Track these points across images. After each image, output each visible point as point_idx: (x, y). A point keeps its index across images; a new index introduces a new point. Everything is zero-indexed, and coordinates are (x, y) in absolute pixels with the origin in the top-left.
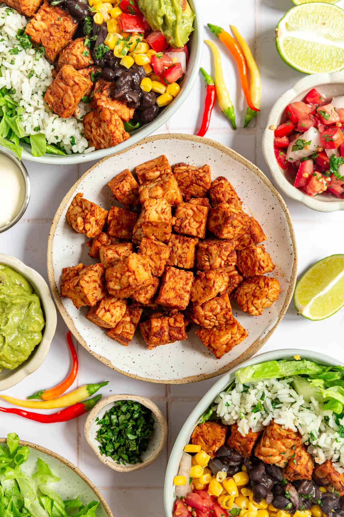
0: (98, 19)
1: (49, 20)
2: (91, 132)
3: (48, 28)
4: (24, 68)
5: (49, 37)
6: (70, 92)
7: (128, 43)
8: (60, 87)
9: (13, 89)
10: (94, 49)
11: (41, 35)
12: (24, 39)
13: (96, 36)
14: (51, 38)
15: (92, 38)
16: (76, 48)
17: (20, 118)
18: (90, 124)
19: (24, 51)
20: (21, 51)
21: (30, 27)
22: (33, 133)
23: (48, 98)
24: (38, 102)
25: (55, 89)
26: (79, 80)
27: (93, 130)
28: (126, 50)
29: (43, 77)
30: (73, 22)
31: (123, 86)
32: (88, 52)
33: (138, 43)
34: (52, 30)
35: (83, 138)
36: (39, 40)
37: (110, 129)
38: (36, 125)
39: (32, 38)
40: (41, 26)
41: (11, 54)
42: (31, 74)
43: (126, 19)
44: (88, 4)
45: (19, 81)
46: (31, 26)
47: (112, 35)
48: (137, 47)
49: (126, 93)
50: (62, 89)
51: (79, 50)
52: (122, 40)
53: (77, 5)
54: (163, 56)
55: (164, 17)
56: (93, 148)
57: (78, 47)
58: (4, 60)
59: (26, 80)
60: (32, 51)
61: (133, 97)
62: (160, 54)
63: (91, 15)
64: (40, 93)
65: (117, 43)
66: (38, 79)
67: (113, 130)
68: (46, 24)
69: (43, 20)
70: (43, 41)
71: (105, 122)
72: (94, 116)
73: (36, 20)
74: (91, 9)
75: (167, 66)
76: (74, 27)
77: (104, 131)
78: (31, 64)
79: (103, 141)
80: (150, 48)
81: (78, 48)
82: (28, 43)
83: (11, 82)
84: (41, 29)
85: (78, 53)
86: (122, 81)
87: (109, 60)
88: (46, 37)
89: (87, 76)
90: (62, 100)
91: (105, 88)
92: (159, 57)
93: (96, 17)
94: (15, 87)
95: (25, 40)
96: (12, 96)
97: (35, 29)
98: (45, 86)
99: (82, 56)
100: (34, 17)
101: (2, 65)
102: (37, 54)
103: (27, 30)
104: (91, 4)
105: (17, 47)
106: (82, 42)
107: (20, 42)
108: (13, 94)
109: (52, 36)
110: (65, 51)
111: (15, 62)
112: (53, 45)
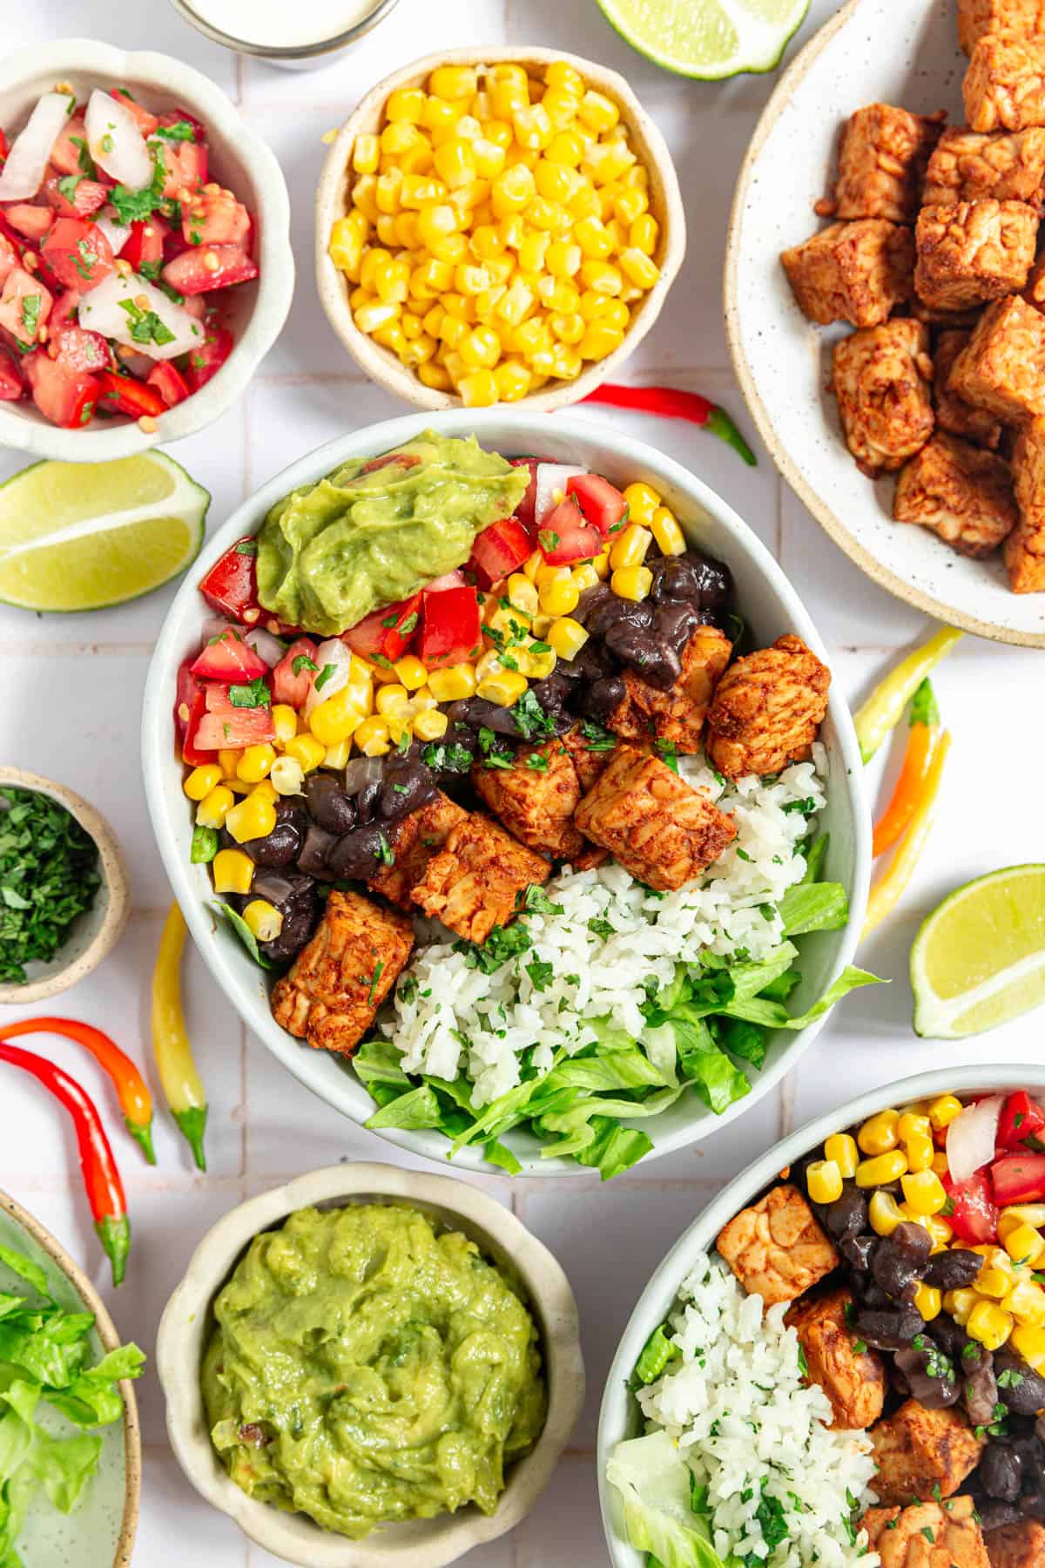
0: (434, 726)
1: (448, 870)
2: (774, 750)
3: (471, 871)
4: (586, 951)
5: (501, 867)
7: (509, 634)
8: (654, 838)
9: (646, 985)
10: (528, 735)
11: (495, 892)
12: (501, 947)
13: (483, 734)
14: (504, 861)
15: (486, 746)
16: (528, 791)
18: (751, 753)
19: (533, 948)
20: (535, 957)
21: (470, 928)
22: (778, 925)
23: (678, 875)
24: (685, 907)
25: (657, 853)
27: (771, 743)
28: (528, 641)
29: (603, 895)
30: (436, 802)
32: (535, 756)
33: (509, 606)
34: (480, 860)
35: (782, 778)
36: (509, 899)
37: (784, 687)
38: (756, 916)
39: (502, 920)
40: (466, 893)
41: (550, 984)
42: (603, 930)
44: (385, 757)
45: (623, 962)
46: (466, 924)
47: (488, 683)
48: (522, 608)
51: (533, 783)
52: (501, 653)
53: (396, 788)
54: (551, 527)
56: (818, 749)
57: (520, 785)
58: (568, 1006)
59: (620, 943)
60: (534, 923)
62: (547, 540)
63: (423, 748)
64: (652, 904)
66: (610, 910)
68: (461, 878)
69: (446, 890)
70: (515, 888)
71: (766, 701)
72: (736, 737)
73: (445, 908)
74: (405, 746)
75: (579, 520)
76: (449, 802)
77: (786, 706)
78: (571, 926)
79: (808, 716)
80: (521, 570)
81: (526, 784)
82: (516, 936)
83: (626, 988)
84: (478, 892)
85: (544, 785)
87: (558, 693)
88: (502, 878)
90: (688, 830)
91: (645, 706)
92: (557, 541)
94: (640, 976)
95: (509, 945)
96: (661, 988)
97: (474, 913)
98: (631, 888)
99: (547, 775)
100: (436, 915)
101: (581, 1013)
102: (540, 908)
103: (478, 937)
104: (386, 748)
105: (527, 967)
106: (503, 775)
107: (508, 958)
108: (657, 984)
109: (497, 857)
110: (531, 826)
111: (573, 972)
112: (519, 858)
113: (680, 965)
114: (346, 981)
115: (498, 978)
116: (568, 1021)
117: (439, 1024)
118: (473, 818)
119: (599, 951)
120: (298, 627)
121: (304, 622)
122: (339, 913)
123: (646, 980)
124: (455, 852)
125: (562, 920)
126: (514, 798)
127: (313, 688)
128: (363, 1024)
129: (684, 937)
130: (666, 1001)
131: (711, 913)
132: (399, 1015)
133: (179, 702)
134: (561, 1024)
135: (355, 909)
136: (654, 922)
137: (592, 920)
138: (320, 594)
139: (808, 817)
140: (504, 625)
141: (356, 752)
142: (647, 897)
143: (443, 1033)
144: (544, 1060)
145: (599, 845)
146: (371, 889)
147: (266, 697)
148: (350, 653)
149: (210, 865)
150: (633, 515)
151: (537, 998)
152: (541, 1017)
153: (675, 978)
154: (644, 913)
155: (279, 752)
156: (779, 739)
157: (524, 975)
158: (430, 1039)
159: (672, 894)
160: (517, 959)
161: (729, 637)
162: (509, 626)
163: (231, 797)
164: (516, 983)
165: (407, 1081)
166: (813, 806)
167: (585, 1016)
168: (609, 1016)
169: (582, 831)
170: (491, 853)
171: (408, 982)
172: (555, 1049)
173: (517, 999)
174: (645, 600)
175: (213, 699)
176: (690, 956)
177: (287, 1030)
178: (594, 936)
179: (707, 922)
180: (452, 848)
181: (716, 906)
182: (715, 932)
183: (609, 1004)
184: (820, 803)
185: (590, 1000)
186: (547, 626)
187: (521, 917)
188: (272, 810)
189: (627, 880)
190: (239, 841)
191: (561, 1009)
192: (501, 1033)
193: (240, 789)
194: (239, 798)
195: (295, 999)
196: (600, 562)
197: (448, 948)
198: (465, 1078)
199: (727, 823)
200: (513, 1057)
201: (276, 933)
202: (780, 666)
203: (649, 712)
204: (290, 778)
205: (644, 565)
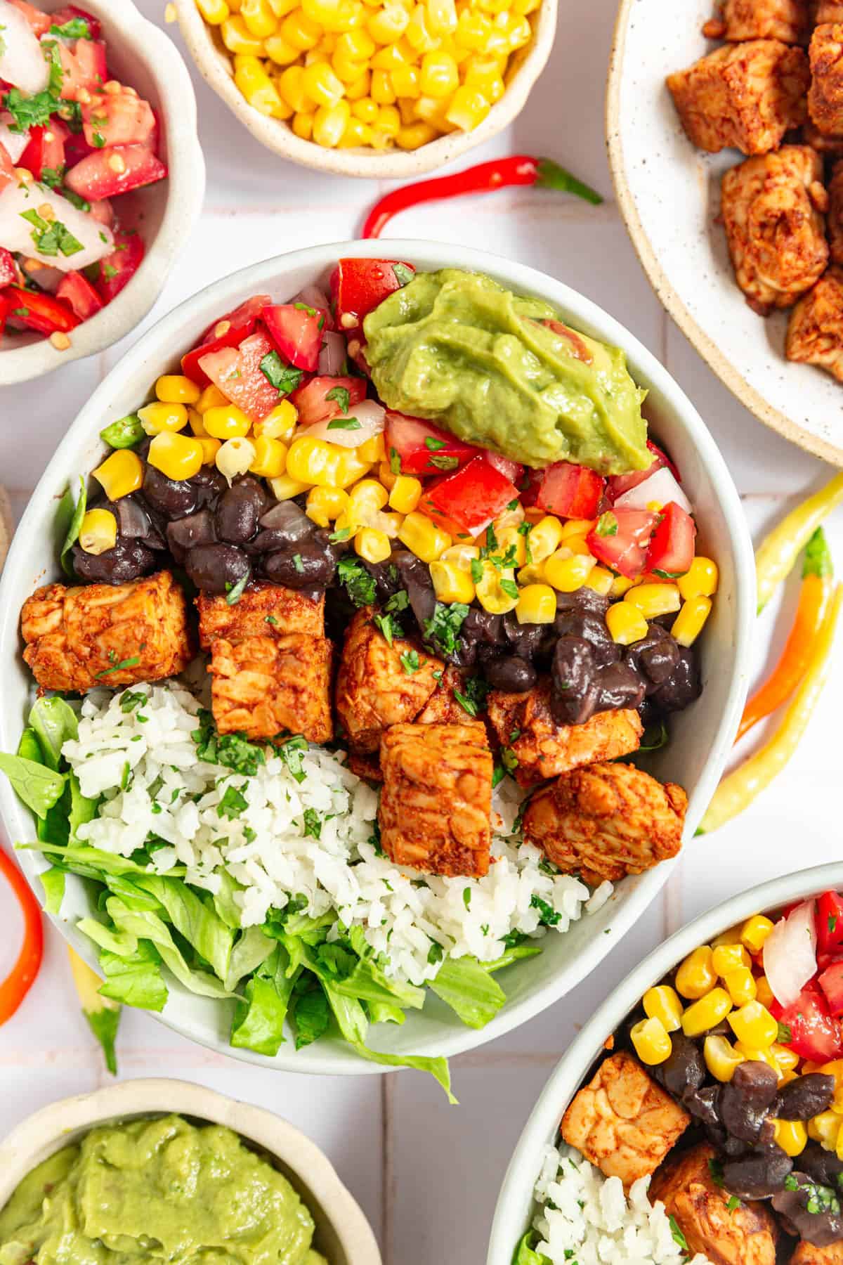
0: (374, 550)
1: (260, 655)
2: (576, 853)
3: (274, 676)
4: (284, 825)
5: (297, 699)
6: (460, 805)
7: (501, 552)
8: (422, 810)
9: (294, 898)
10: (427, 635)
11: (272, 710)
12: (230, 751)
13: (401, 595)
14: (304, 697)
15: (392, 606)
16: (381, 673)
17: (376, 961)
18: (558, 835)
19: (250, 779)
20: (244, 788)
21: (226, 712)
22: (432, 971)
23: (408, 854)
24: (385, 881)
25: (412, 823)
26: (461, 757)
27: (580, 847)
28: (508, 574)
29: (342, 803)
30: (312, 601)
31: (582, 681)
32: (415, 654)
33: (526, 534)
34: (288, 676)
35: (558, 878)
36: (276, 726)
37: (636, 822)
38: (425, 946)
39: (254, 734)
40: (253, 685)
41: (231, 818)
42: (312, 827)
43: (453, 498)
44: (317, 528)
45: (297, 865)
46: (226, 705)
47: (447, 567)
48: (532, 548)
49: (600, 693)
50: (434, 812)
51: (391, 671)
52: (480, 557)
53: (297, 558)
54: (619, 519)
55: (561, 424)
56: (606, 888)
57: (381, 661)
58: (224, 848)
59: (311, 848)
60: (272, 764)
61: (623, 689)
62: (606, 523)
63: (348, 552)
64: (366, 851)
65: (474, 577)
66: (335, 819)
67: (648, 822)
68: (262, 672)
69: (242, 666)
70: (289, 725)
71: (612, 817)
72: (561, 813)
73: (225, 677)
74: (339, 536)
75: (644, 538)
76: (321, 611)
77: (622, 837)
78: (294, 796)
79: (629, 860)
80: (563, 521)
81: (385, 666)
82: (250, 756)
83: (277, 883)
84: (261, 696)
85: (397, 681)
86: (571, 673)
87: (484, 633)
88: (289, 706)
89: (451, 712)
90: (451, 835)
91: (529, 716)
92: (612, 532)
93: (369, 549)
94: (297, 888)
95: (237, 756)
96: (302, 913)
97: (241, 706)
98: (366, 822)
99: (407, 677)
100: (215, 674)
101: (227, 863)
102: (290, 761)
103: (222, 725)
104: (324, 523)
105: (230, 787)
106: (377, 639)
107: (226, 764)
108: (302, 908)
109: (303, 691)
110: (353, 698)
111: (255, 829)
112: (316, 708)
113: (333, 912)
114: (100, 642)
115: (203, 769)
116: (212, 856)
117: (125, 749)
118: (322, 643)
119: (293, 835)
120: (370, 368)
121: (378, 370)
122: (153, 592)
123: (298, 895)
124: (281, 651)
125: (294, 788)
126: (366, 665)
127: (328, 421)
128: (76, 684)
129: (360, 899)
130: (293, 926)
131: (397, 907)
132: (108, 709)
133: (227, 318)
134: (205, 854)
135: (168, 602)
136: (353, 863)
137: (312, 810)
138: (411, 365)
139: (542, 923)
140: (506, 542)
141: (301, 500)
142: (370, 841)
143: (121, 758)
144: (162, 862)
145: (381, 767)
146: (196, 602)
147: (289, 388)
148: (380, 430)
149: (112, 450)
150: (683, 581)
151: (210, 816)
152: (197, 832)
153: (320, 918)
154: (354, 849)
155: (250, 434)
156: (589, 850)
157: (222, 789)
158: (105, 751)
159: (388, 862)
160: (231, 773)
161: (643, 740)
162: (508, 548)
163: (184, 424)
164: (210, 787)
165: (57, 759)
166: (554, 922)
167: (227, 868)
168: (243, 888)
169: (383, 744)
170: (301, 682)
171: (140, 694)
172: (179, 864)
173: (197, 799)
174: (621, 646)
175: (252, 345)
176: (346, 918)
177: (21, 623)
178: (301, 822)
179: (388, 908)
180: (282, 645)
181: (407, 906)
182: (383, 922)
183: (253, 880)
184: (562, 926)
185: (244, 862)
186: (533, 580)
187: (269, 748)
188: (198, 467)
189: (370, 814)
190: (150, 460)
191: (216, 844)
192: (157, 809)
193: (196, 428)
194: (187, 431)
195: (52, 610)
196: (621, 584)
197: (196, 707)
198: (97, 806)
199: (483, 861)
200: (146, 832)
201: (95, 551)
202: (651, 805)
203: (526, 723)
204: (234, 461)
205: (649, 622)
